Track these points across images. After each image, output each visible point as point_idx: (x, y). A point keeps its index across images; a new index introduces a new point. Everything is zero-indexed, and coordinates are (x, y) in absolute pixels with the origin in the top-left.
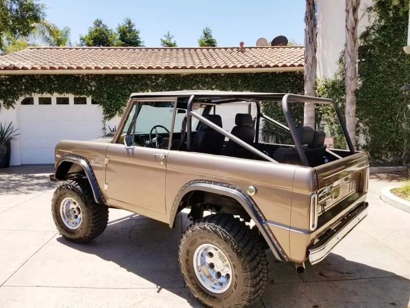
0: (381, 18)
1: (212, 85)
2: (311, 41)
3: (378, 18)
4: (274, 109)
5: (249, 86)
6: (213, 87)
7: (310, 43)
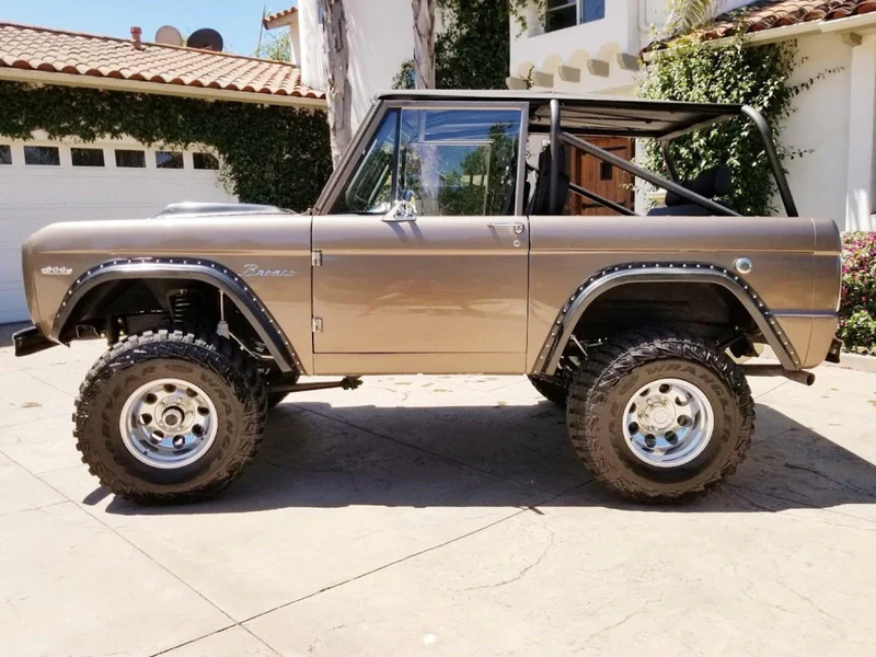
0: (461, 19)
1: (115, 121)
2: (339, 47)
3: (455, 21)
4: (260, 187)
5: (204, 130)
6: (117, 128)
7: (338, 51)
